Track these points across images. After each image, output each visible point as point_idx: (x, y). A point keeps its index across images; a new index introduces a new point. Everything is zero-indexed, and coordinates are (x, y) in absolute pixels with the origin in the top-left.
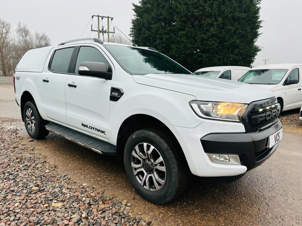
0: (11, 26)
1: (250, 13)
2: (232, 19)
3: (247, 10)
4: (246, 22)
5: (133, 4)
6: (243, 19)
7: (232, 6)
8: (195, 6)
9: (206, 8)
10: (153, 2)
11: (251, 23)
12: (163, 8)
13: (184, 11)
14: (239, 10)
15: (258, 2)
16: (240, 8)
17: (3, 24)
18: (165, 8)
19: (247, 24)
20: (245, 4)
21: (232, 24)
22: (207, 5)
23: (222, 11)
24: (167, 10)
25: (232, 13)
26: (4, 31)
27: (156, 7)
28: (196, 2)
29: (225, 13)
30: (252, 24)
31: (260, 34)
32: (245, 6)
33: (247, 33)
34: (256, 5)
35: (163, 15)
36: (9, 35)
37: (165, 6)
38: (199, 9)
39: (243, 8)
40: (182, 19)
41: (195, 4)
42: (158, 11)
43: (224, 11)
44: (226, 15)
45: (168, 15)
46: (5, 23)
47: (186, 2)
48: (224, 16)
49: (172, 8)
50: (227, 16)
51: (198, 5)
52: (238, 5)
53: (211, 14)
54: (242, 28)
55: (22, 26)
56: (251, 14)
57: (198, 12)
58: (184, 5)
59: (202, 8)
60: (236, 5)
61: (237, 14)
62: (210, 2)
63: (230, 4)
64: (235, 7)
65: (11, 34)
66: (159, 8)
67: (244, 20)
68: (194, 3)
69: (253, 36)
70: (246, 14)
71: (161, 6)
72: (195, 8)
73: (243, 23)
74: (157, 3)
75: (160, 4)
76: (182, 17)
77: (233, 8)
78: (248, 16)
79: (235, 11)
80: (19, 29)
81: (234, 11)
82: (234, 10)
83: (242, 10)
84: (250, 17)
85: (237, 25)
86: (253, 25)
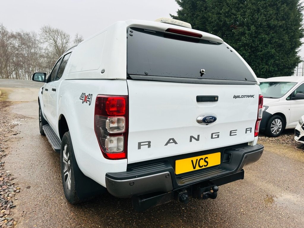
0: (70, 37)
1: (289, 21)
2: (267, 27)
3: (286, 17)
4: (283, 31)
5: (171, 15)
6: (280, 26)
7: (267, 14)
8: (226, 14)
9: (238, 17)
10: (188, 13)
11: (290, 31)
12: (196, 18)
13: (215, 21)
14: (276, 18)
15: (302, 9)
16: (277, 16)
17: (64, 35)
18: (199, 18)
19: (284, 32)
20: (283, 11)
21: (268, 33)
22: (239, 13)
23: (256, 19)
24: (200, 19)
25: (268, 21)
26: (65, 41)
27: (191, 17)
28: (229, 11)
29: (259, 21)
30: (292, 32)
31: (303, 43)
32: (282, 13)
33: (285, 42)
34: (300, 11)
35: (196, 25)
36: (68, 45)
37: (199, 16)
38: (231, 18)
39: (280, 16)
40: (214, 29)
41: (228, 12)
42: (192, 20)
43: (258, 19)
44: (259, 24)
45: (201, 25)
46: (66, 34)
47: (218, 11)
48: (257, 25)
49: (205, 17)
50: (261, 24)
51: (230, 13)
52: (275, 13)
53: (243, 22)
54: (279, 36)
55: (79, 37)
56: (291, 21)
57: (230, 21)
58: (217, 14)
59: (235, 17)
60: (271, 12)
61: (273, 22)
62: (243, 11)
63: (265, 12)
64: (271, 15)
65: (70, 44)
66: (193, 18)
67: (282, 28)
68: (226, 12)
69: (293, 45)
70: (284, 22)
71: (195, 16)
72: (227, 17)
73: (281, 31)
74: (192, 13)
75: (195, 14)
76: (214, 27)
77: (268, 15)
78: (287, 24)
79: (272, 19)
80: (76, 40)
81: (270, 19)
82: (270, 17)
83: (280, 17)
84: (289, 25)
85: (273, 33)
86: (292, 34)
